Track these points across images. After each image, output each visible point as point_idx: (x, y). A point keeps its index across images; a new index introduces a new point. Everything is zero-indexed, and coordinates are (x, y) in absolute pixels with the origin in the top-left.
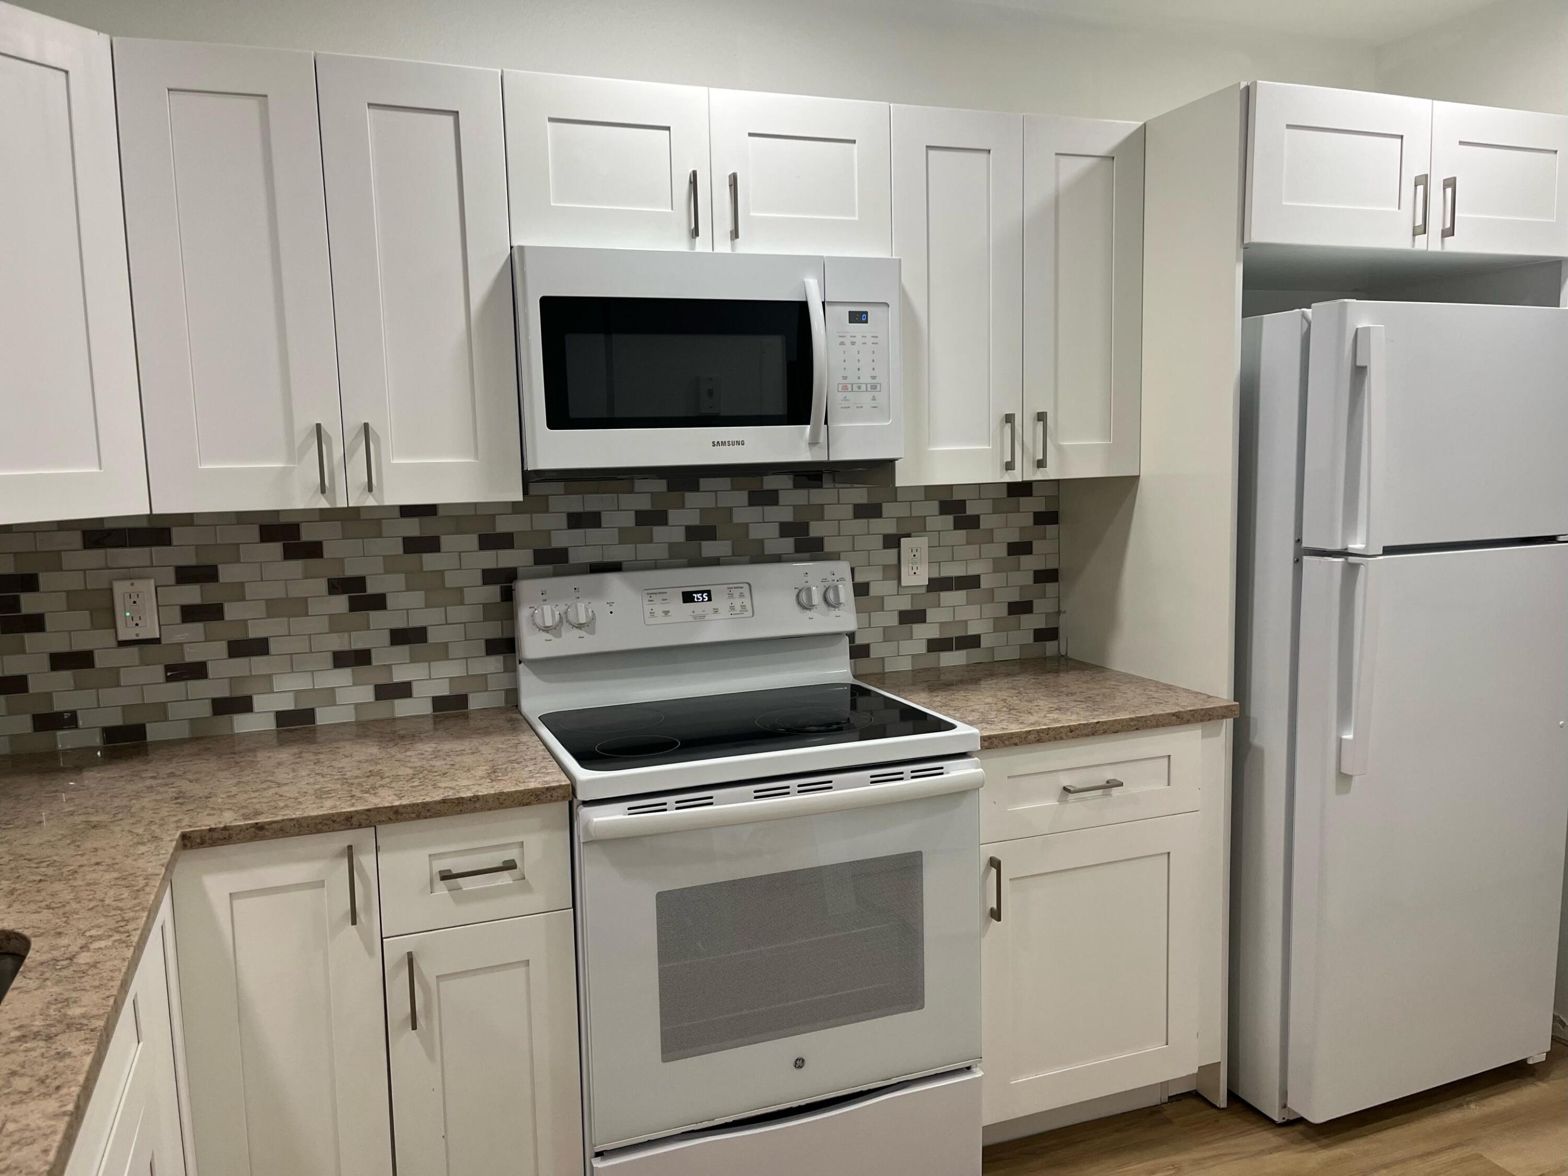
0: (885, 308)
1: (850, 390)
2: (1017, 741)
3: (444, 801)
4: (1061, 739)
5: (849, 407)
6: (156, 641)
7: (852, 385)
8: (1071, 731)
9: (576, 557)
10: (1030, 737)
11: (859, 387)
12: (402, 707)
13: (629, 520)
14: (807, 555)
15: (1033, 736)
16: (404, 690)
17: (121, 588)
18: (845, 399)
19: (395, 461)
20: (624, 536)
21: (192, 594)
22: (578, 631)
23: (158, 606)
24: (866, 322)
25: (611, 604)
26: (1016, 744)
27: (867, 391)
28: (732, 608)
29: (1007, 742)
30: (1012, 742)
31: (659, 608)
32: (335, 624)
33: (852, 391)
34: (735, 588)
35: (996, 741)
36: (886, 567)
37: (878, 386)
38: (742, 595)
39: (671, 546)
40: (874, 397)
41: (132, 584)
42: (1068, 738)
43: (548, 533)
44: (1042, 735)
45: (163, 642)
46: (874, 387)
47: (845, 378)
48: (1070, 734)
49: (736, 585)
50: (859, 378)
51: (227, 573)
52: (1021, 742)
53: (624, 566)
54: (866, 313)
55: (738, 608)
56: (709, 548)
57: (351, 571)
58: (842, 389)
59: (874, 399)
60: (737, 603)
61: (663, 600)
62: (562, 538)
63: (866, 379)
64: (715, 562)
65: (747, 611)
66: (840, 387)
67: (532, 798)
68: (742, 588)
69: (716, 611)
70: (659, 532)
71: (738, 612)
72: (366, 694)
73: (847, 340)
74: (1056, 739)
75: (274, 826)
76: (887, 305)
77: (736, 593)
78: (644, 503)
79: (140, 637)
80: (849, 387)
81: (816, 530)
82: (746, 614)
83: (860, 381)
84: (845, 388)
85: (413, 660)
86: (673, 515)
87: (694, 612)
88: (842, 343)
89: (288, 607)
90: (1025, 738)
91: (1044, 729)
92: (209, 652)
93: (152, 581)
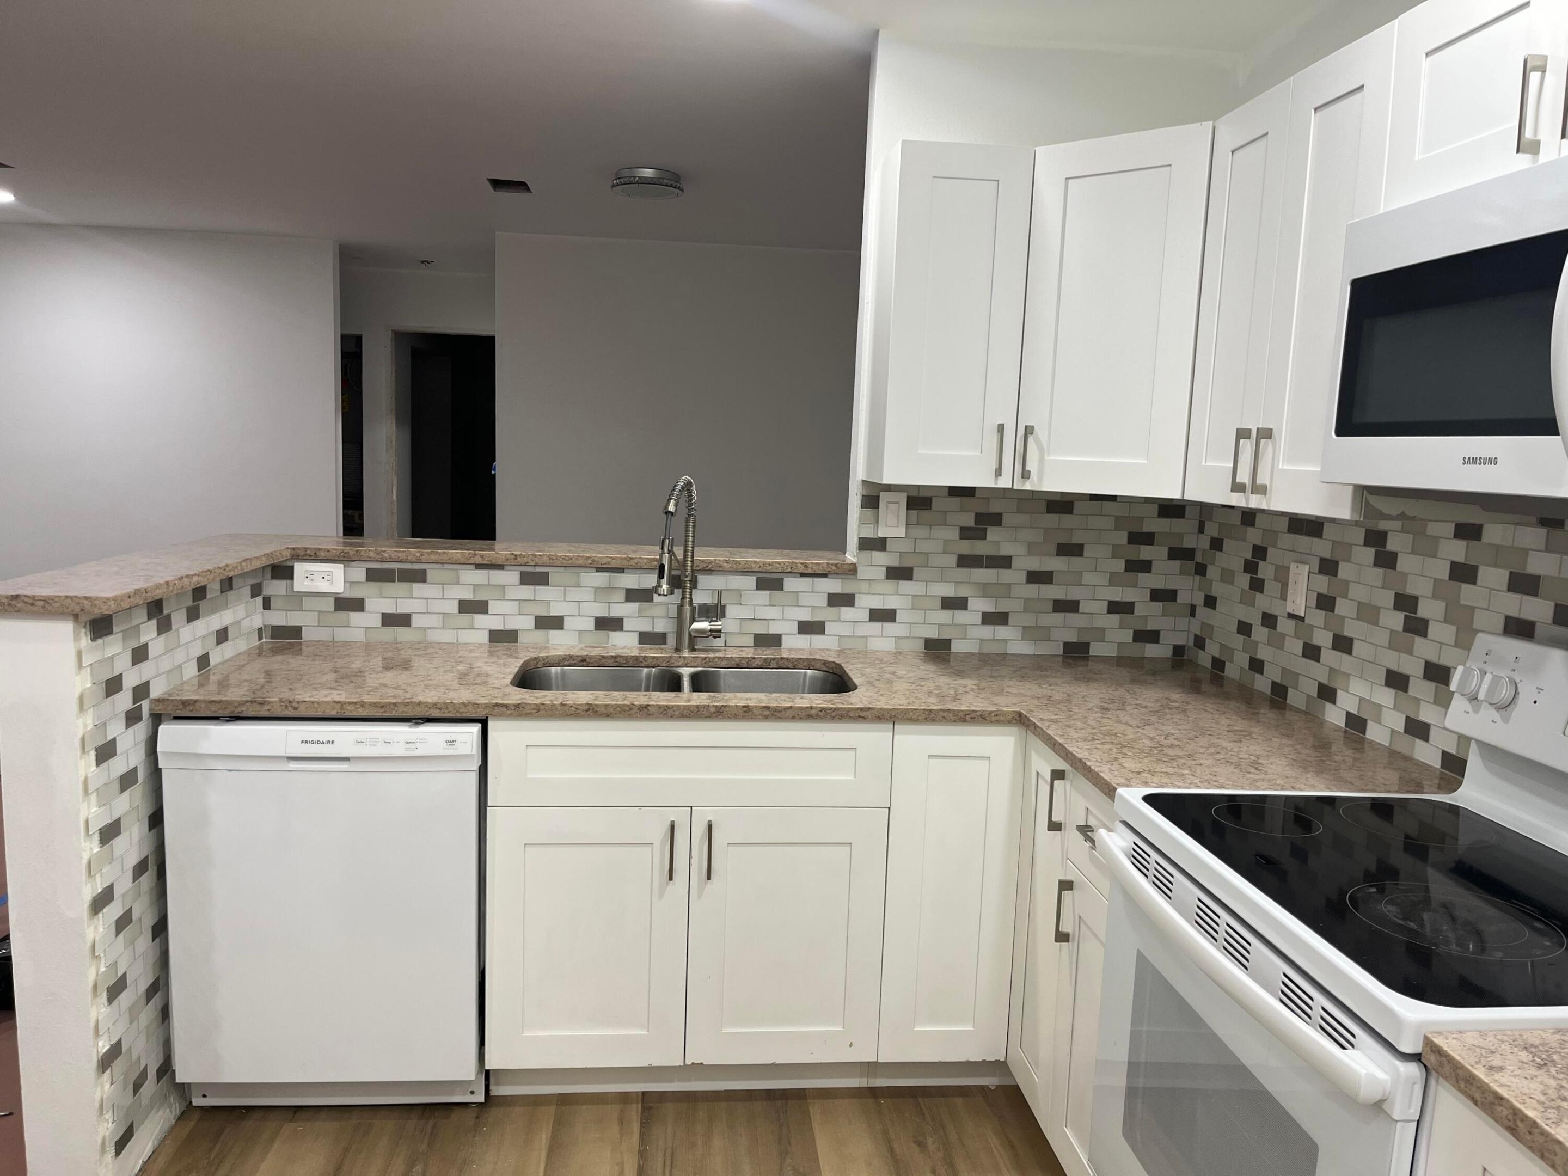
2: (1477, 1096)
4: (1553, 1166)
6: (1302, 619)
12: (1420, 750)
15: (1505, 1113)
16: (1424, 732)
17: (1293, 567)
19: (1285, 467)
21: (1322, 584)
22: (1495, 712)
23: (1307, 589)
25: (1540, 690)
26: (1476, 1103)
29: (1463, 1085)
30: (1471, 1093)
32: (1393, 641)
41: (1297, 567)
44: (1519, 1123)
45: (1306, 621)
51: (1345, 571)
57: (1410, 590)
72: (1400, 723)
74: (1542, 1157)
79: (1296, 613)
85: (1436, 700)
89: (1368, 613)
90: (1492, 1104)
91: (1527, 1117)
92: (1323, 639)
93: (1307, 567)
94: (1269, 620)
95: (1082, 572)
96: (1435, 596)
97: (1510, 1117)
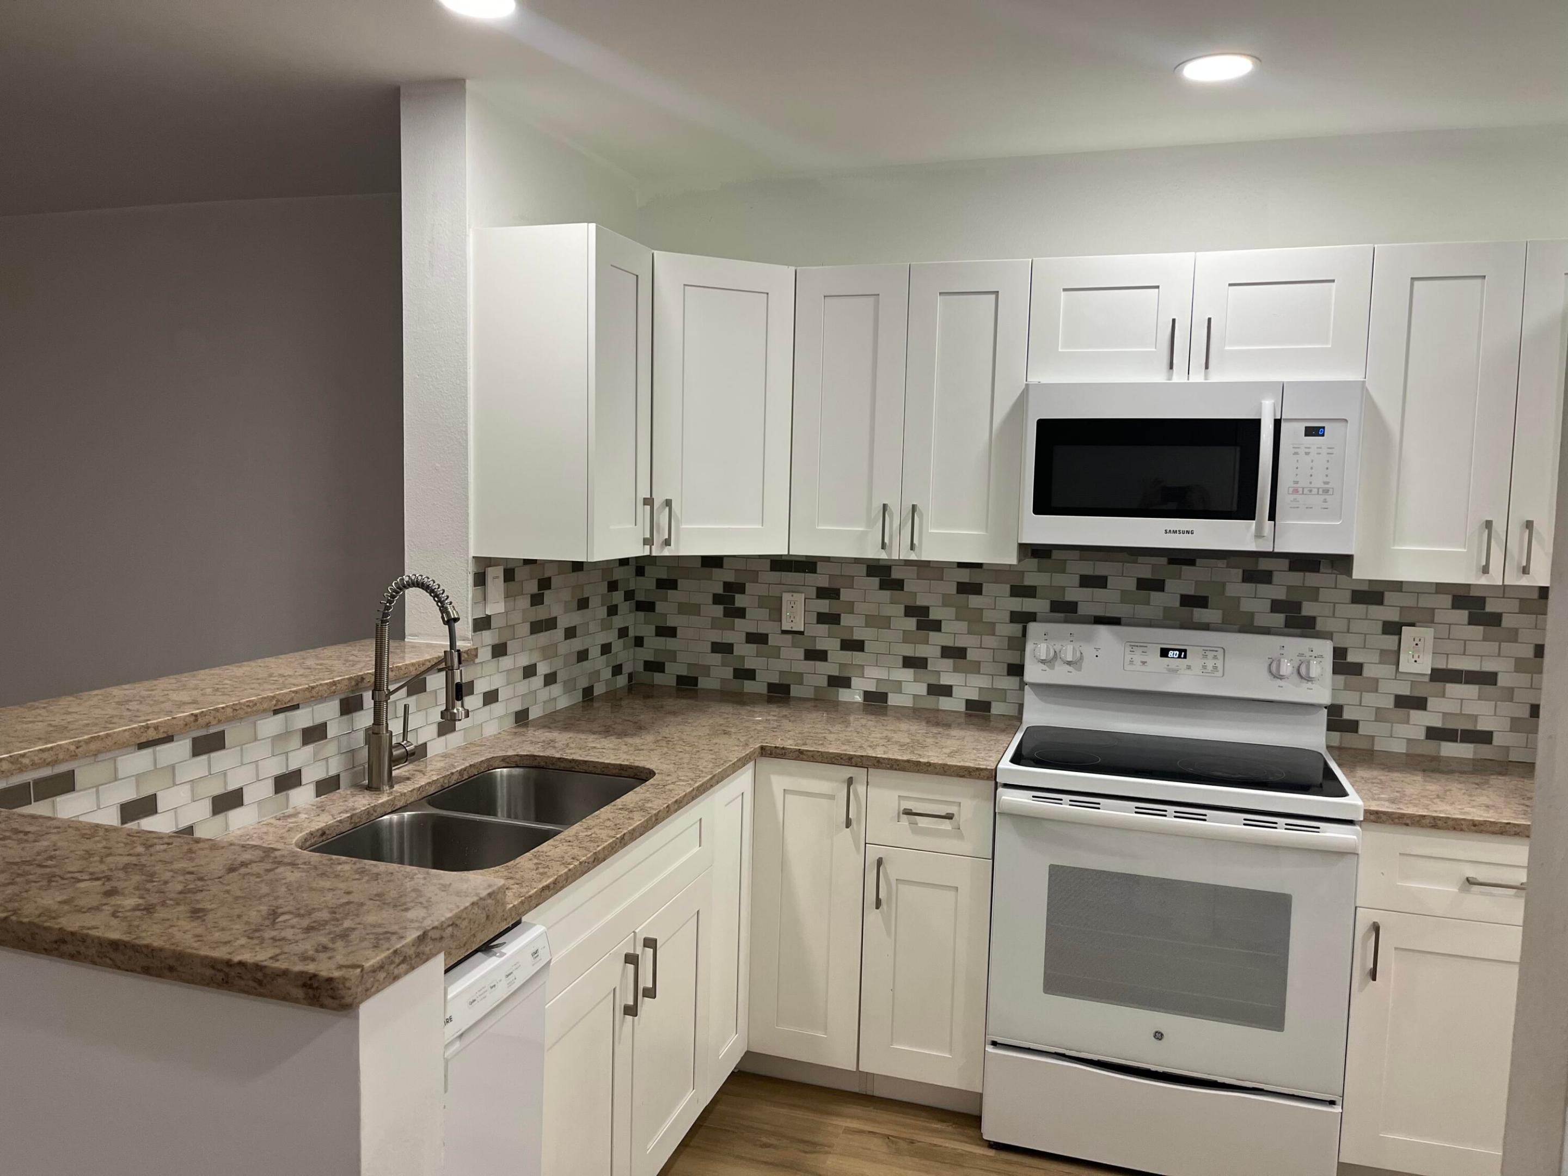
0: (1343, 424)
1: (1301, 492)
2: (1408, 821)
3: (908, 761)
4: (1462, 830)
5: (1298, 507)
6: (802, 633)
7: (1303, 488)
8: (1475, 825)
9: (1083, 610)
10: (1423, 821)
11: (1311, 491)
12: (945, 703)
13: (1131, 585)
14: (1298, 631)
15: (1428, 821)
16: (947, 691)
17: (786, 597)
18: (1295, 500)
19: (932, 531)
20: (1125, 597)
21: (824, 606)
22: (1068, 666)
23: (805, 611)
24: (1323, 435)
25: (1097, 649)
26: (1407, 825)
27: (1318, 494)
28: (1204, 667)
29: (1396, 821)
30: (1404, 822)
31: (1138, 657)
32: (907, 638)
33: (1303, 494)
34: (1210, 651)
35: (1384, 818)
36: (1383, 652)
37: (1331, 490)
38: (1215, 657)
39: (1166, 609)
40: (1325, 499)
41: (792, 596)
42: (1470, 831)
43: (1063, 589)
44: (1439, 822)
45: (805, 634)
46: (1326, 491)
47: (1297, 482)
48: (1473, 828)
49: (1211, 649)
50: (1311, 483)
51: (845, 595)
52: (1412, 823)
53: (1123, 621)
54: (1324, 428)
55: (1210, 668)
56: (1200, 614)
57: (921, 602)
58: (1293, 492)
59: (1325, 501)
60: (1210, 664)
61: (1143, 652)
62: (1073, 595)
63: (1318, 483)
64: (1206, 627)
65: (1218, 671)
66: (1291, 490)
67: (966, 773)
68: (1217, 651)
69: (1189, 667)
70: (1156, 597)
71: (1209, 671)
72: (922, 689)
73: (1302, 451)
74: (1455, 829)
75: (809, 753)
76: (1346, 421)
77: (1210, 654)
78: (1146, 573)
79: (794, 629)
80: (1300, 490)
81: (1308, 609)
82: (1216, 674)
83: (1311, 486)
84: (1296, 491)
85: (956, 670)
86: (1169, 584)
87: (1168, 666)
88: (1296, 453)
89: (879, 622)
90: (1418, 821)
91: (1442, 817)
92: (830, 644)
93: (803, 595)
94: (757, 639)
95: (588, 623)
96: (945, 604)
97: (1432, 821)
